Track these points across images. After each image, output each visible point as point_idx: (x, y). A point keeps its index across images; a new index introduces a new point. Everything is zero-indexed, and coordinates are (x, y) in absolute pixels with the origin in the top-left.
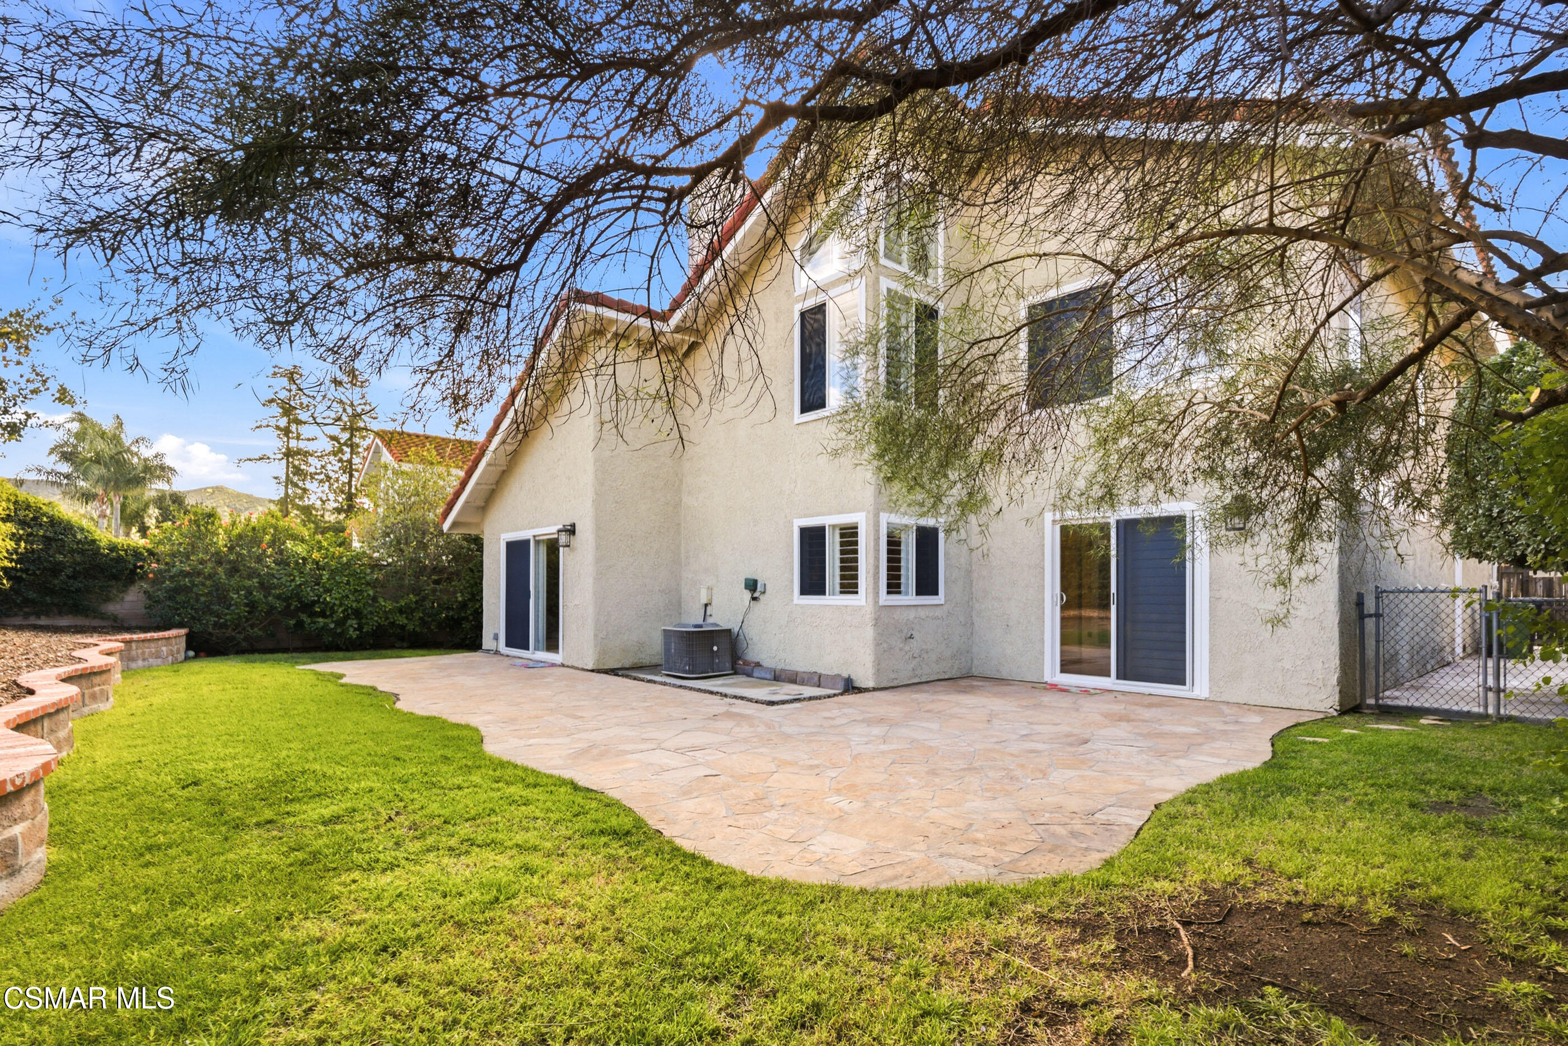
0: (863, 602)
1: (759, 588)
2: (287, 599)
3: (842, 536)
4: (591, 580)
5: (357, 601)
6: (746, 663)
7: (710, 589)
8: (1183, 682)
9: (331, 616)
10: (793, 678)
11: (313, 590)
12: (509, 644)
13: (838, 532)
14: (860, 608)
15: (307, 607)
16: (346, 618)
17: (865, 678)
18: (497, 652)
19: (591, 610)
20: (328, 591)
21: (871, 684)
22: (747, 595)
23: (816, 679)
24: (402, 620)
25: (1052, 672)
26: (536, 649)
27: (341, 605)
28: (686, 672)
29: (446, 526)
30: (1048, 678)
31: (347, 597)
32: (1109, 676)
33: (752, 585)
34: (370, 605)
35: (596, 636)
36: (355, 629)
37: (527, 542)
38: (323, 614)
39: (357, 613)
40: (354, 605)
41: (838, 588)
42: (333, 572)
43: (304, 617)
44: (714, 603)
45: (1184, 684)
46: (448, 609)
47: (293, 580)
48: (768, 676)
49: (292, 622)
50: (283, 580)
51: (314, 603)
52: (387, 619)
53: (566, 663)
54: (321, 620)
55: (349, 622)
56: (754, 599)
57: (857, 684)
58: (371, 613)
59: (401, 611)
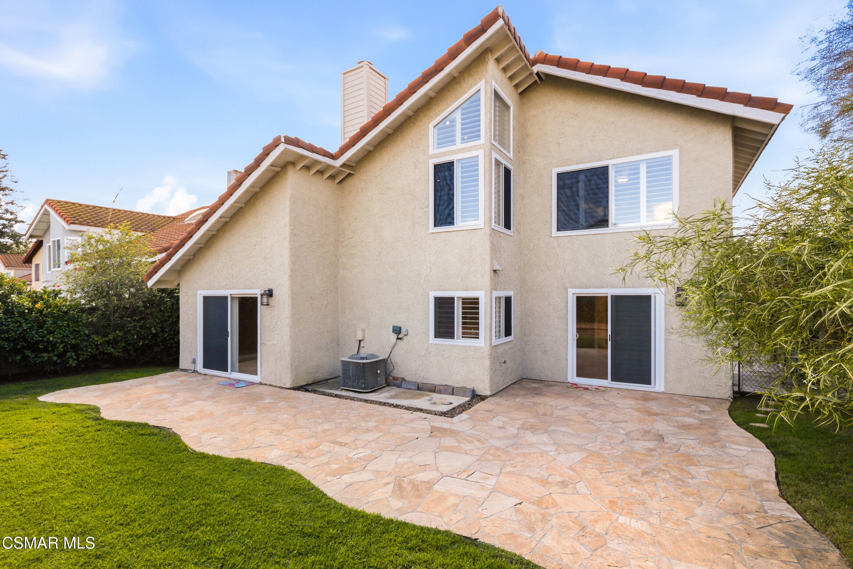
0: (483, 345)
1: (403, 331)
2: (15, 341)
3: (463, 303)
4: (288, 329)
5: (76, 339)
6: (395, 379)
7: (363, 330)
8: (649, 383)
9: (53, 351)
10: (434, 389)
11: (37, 333)
12: (206, 365)
13: (461, 301)
14: (480, 348)
15: (33, 346)
16: (65, 351)
17: (484, 389)
18: (195, 371)
19: (288, 349)
20: (50, 332)
21: (488, 393)
22: (394, 337)
23: (451, 390)
24: (110, 350)
25: (572, 377)
26: (232, 371)
27: (62, 342)
28: (362, 389)
29: (150, 283)
30: (570, 380)
31: (67, 336)
32: (607, 379)
33: (397, 330)
34: (85, 341)
35: (292, 365)
36: (74, 359)
37: (226, 298)
38: (45, 350)
39: (75, 348)
40: (73, 342)
41: (461, 335)
42: (56, 319)
43: (28, 353)
44: (366, 339)
45: (650, 384)
46: (144, 339)
47: (21, 326)
48: (413, 387)
49: (18, 358)
50: (11, 326)
51: (38, 342)
52: (98, 349)
53: (264, 382)
54: (45, 355)
55: (69, 354)
56: (398, 339)
57: (479, 393)
58: (86, 346)
59: (108, 343)
